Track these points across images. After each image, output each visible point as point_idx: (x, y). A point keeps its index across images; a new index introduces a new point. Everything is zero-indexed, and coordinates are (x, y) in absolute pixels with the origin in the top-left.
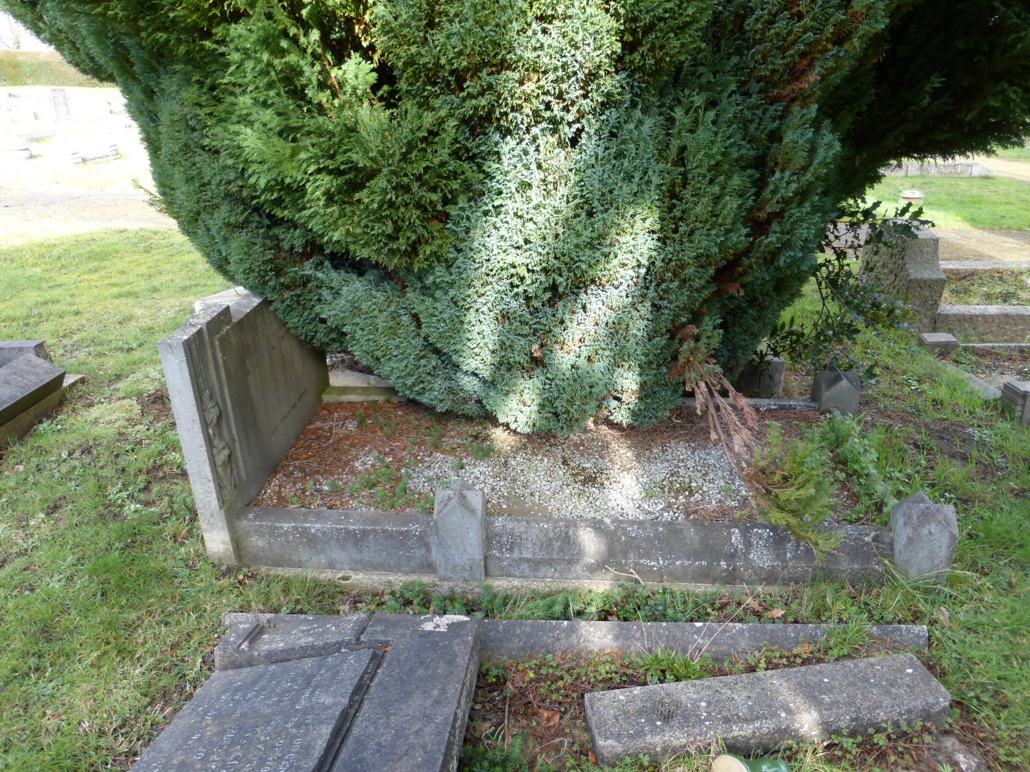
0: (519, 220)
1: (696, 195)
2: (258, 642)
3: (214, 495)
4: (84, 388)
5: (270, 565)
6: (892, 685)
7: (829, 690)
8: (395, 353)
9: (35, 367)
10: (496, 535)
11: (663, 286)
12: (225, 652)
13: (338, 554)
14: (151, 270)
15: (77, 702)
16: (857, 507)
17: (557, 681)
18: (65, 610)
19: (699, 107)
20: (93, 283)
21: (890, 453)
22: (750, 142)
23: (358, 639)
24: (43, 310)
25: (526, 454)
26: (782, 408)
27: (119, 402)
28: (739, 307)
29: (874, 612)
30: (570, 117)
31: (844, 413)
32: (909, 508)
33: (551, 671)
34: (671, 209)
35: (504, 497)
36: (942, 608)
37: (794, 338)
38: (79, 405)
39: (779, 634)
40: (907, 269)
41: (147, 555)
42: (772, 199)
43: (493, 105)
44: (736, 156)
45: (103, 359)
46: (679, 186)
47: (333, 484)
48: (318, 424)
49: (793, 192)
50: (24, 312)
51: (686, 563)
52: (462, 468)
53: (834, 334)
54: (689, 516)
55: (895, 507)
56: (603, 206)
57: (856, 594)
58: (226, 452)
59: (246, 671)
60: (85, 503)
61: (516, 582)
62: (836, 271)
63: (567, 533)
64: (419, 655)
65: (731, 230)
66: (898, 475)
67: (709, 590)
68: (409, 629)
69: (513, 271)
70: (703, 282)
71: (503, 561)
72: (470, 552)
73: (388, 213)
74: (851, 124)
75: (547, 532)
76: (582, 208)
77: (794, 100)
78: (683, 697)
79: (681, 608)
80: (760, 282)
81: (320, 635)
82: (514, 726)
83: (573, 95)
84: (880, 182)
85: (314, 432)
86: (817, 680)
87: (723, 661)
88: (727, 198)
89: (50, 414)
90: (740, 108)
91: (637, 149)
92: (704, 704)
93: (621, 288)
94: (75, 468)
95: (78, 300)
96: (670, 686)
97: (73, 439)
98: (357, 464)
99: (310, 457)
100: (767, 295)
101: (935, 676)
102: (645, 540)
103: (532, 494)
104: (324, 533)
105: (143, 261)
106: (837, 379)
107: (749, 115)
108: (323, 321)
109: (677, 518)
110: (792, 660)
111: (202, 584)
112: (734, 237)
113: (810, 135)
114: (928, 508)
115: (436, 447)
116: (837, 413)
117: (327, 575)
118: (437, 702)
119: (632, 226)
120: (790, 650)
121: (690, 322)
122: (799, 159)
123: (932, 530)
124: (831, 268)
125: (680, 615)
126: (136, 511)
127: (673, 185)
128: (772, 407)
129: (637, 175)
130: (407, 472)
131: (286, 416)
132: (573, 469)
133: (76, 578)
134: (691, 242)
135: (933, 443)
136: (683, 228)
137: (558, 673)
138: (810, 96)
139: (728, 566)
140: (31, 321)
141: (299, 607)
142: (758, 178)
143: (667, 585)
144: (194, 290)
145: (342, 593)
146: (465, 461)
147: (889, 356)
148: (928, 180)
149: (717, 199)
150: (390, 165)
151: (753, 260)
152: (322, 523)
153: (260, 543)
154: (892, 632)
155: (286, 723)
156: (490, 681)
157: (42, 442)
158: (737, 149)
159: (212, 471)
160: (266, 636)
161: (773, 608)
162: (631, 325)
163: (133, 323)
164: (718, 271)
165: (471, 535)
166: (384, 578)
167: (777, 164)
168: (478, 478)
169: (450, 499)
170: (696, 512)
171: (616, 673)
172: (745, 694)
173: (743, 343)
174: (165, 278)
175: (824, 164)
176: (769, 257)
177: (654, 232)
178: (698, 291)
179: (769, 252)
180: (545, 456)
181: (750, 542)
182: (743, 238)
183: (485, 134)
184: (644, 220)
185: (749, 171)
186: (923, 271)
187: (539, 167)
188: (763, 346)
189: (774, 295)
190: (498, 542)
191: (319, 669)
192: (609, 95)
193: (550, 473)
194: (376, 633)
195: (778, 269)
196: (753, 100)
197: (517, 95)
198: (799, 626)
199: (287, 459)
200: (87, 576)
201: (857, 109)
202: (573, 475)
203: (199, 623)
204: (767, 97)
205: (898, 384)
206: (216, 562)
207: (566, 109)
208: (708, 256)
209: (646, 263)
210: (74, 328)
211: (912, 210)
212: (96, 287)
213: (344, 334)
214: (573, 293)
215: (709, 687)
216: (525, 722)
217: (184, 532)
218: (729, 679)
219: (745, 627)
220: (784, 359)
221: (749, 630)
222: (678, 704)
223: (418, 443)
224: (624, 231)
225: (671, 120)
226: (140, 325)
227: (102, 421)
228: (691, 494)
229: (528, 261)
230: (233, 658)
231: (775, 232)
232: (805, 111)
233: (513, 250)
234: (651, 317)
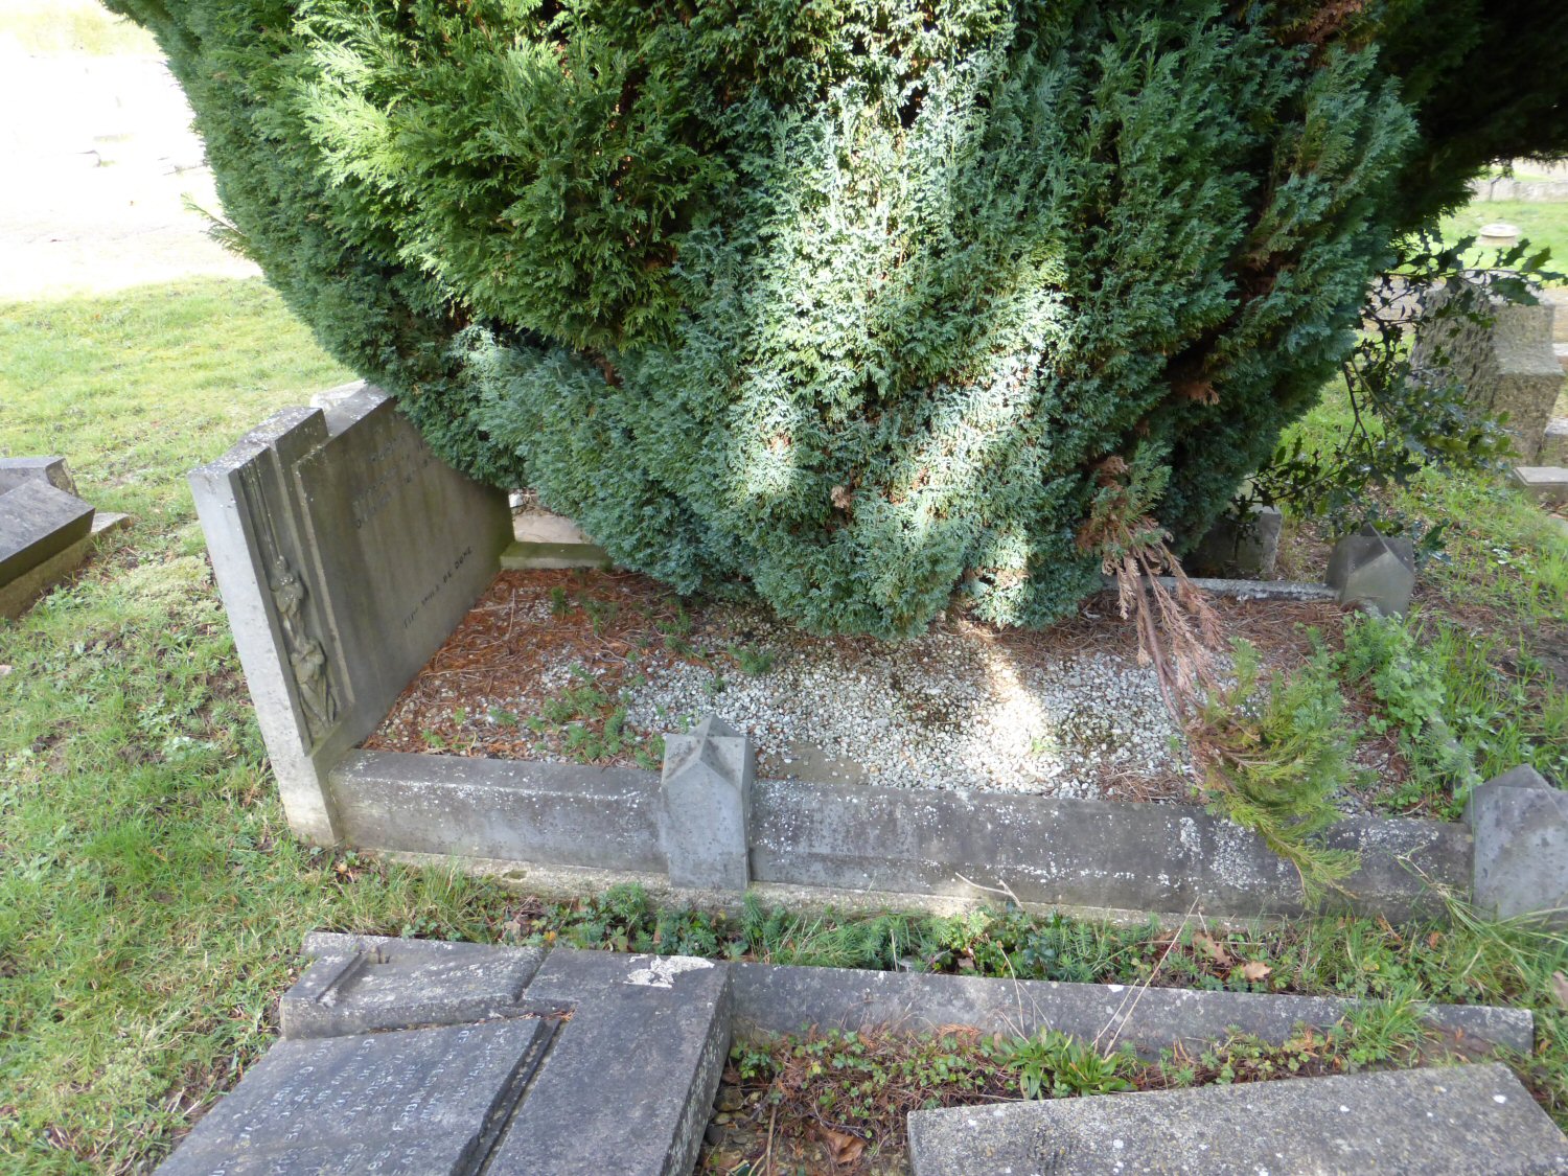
0: (806, 263)
1: (1138, 216)
2: (355, 989)
3: (295, 732)
4: (126, 537)
5: (393, 848)
6: (1467, 1126)
7: (1349, 1129)
8: (601, 495)
9: (43, 501)
10: (769, 814)
11: (1072, 386)
12: (295, 1007)
13: (503, 835)
14: (261, 343)
15: (43, 1086)
16: (1407, 785)
17: (861, 1081)
18: (41, 920)
19: (1146, 47)
20: (169, 364)
21: (1464, 679)
22: (1241, 119)
23: (517, 997)
24: (86, 406)
25: (831, 667)
26: (1276, 597)
27: (176, 562)
28: (1209, 424)
29: (1433, 978)
30: (901, 67)
31: (1384, 612)
32: (1506, 796)
33: (851, 1062)
34: (1089, 242)
35: (788, 743)
36: (1558, 974)
37: (1301, 474)
38: (113, 566)
39: (1260, 1011)
40: (1495, 359)
41: (191, 826)
42: (1280, 225)
43: (753, 42)
44: (1214, 143)
45: (164, 488)
46: (1106, 201)
47: (503, 712)
48: (490, 606)
49: (1321, 214)
50: (58, 407)
51: (1099, 874)
52: (721, 689)
53: (1373, 473)
54: (1107, 788)
55: (1477, 790)
56: (960, 238)
57: (1400, 942)
58: (317, 659)
59: (326, 1043)
60: (98, 732)
61: (803, 894)
62: (1381, 360)
63: (891, 814)
64: (618, 1035)
65: (1200, 286)
66: (1476, 720)
67: (1138, 921)
68: (606, 981)
69: (792, 356)
70: (1144, 381)
71: (782, 857)
72: (723, 840)
73: (562, 247)
74: (1432, 91)
75: (857, 812)
76: (922, 242)
77: (1331, 37)
78: (1082, 1127)
79: (1086, 954)
80: (1249, 380)
81: (456, 984)
82: (783, 1159)
83: (904, 22)
84: (1466, 204)
85: (482, 619)
86: (1327, 1107)
87: (1157, 1056)
88: (1195, 222)
89: (66, 579)
90: (1226, 51)
91: (1026, 130)
92: (1119, 1144)
93: (994, 389)
94: (92, 671)
95: (143, 389)
96: (1061, 1106)
97: (98, 621)
98: (545, 679)
99: (471, 662)
100: (1259, 403)
101: (1547, 1110)
102: (1027, 832)
103: (836, 741)
104: (479, 799)
105: (250, 328)
106: (1376, 550)
107: (1241, 65)
108: (484, 436)
109: (1085, 792)
110: (1281, 1062)
111: (278, 879)
112: (1205, 299)
113: (1361, 103)
114: (1541, 797)
115: (679, 651)
116: (1373, 609)
117: (485, 870)
118: (637, 1134)
119: (1014, 277)
120: (1278, 1043)
121: (1118, 451)
122: (1335, 152)
123: (1550, 839)
124: (1373, 358)
125: (1083, 965)
126: (180, 748)
127: (1094, 199)
128: (1259, 596)
129: (1025, 179)
130: (626, 696)
131: (432, 595)
132: (909, 697)
133: (68, 863)
134: (1124, 305)
135: (1540, 663)
136: (1110, 281)
137: (864, 1067)
138: (1362, 29)
139: (1173, 881)
140: (67, 423)
141: (433, 925)
142: (1254, 189)
143: (1063, 909)
144: (323, 376)
145: (510, 899)
146: (726, 677)
147: (1460, 505)
148: (1525, 208)
149: (1174, 224)
150: (552, 154)
151: (1239, 340)
152: (476, 783)
153: (376, 812)
154: (1466, 1018)
155: (369, 1161)
156: (745, 1076)
157: (45, 626)
158: (1216, 130)
159: (290, 692)
160: (368, 979)
161: (1250, 961)
162: (1011, 458)
163: (222, 429)
164: (1172, 361)
165: (725, 813)
166: (579, 878)
167: (1292, 161)
168: (744, 708)
169: (690, 750)
170: (1118, 782)
171: (966, 1071)
172: (1194, 1128)
173: (1213, 486)
174: (281, 356)
175: (1382, 161)
176: (1268, 335)
177: (1055, 288)
178: (1135, 396)
179: (1269, 327)
180: (864, 672)
181: (1212, 841)
182: (1221, 300)
183: (743, 100)
184: (1037, 265)
185: (1239, 176)
186: (1524, 361)
187: (843, 163)
188: (1246, 489)
189: (1272, 402)
190: (773, 825)
191: (445, 1052)
192: (974, 22)
193: (869, 702)
194: (550, 988)
195: (1284, 357)
196: (1251, 37)
197: (797, 22)
198: (1296, 999)
199: (432, 668)
200: (86, 862)
201: (1445, 63)
202: (909, 707)
203: (264, 947)
204: (1278, 33)
205: (1477, 555)
206: (304, 840)
207: (893, 51)
208: (1155, 333)
209: (1041, 345)
210: (131, 435)
211: (1528, 253)
212: (173, 369)
213: (521, 460)
214: (908, 397)
215: (1130, 1111)
216: (801, 1153)
217: (255, 788)
218: (1165, 1096)
219: (1198, 995)
220: (1281, 508)
221: (1206, 1002)
222: (1073, 1143)
223: (651, 645)
224: (998, 286)
225: (1093, 73)
226: (233, 431)
227: (145, 592)
228: (1112, 749)
229: (820, 339)
230: (309, 1019)
231: (1282, 289)
232: (1353, 57)
233: (793, 319)
234: (1049, 442)
